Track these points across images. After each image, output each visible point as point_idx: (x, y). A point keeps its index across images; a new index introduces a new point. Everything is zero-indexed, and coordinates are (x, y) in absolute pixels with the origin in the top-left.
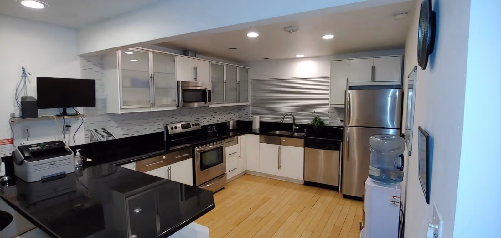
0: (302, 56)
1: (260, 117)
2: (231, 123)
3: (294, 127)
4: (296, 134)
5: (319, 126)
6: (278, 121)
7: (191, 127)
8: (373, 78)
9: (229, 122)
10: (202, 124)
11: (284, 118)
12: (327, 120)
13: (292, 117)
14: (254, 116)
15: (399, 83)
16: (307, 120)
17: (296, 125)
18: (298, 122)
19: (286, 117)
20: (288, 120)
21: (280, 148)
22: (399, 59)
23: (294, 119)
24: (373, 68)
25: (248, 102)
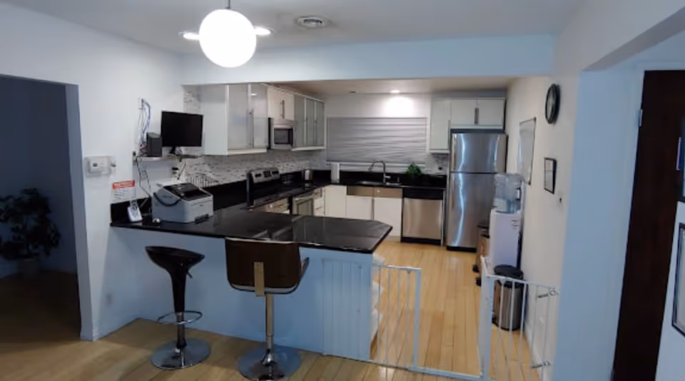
0: (396, 91)
1: (340, 165)
2: (307, 172)
3: (385, 176)
4: (388, 184)
5: (416, 174)
6: (366, 169)
7: (270, 176)
8: (476, 122)
9: (304, 171)
10: (281, 172)
11: (372, 166)
12: (424, 168)
13: (382, 164)
14: (334, 163)
15: (501, 128)
16: (401, 169)
17: (388, 174)
18: (389, 170)
19: (375, 164)
20: (377, 169)
21: (373, 201)
22: (502, 103)
23: (384, 167)
24: (477, 111)
25: (322, 145)
